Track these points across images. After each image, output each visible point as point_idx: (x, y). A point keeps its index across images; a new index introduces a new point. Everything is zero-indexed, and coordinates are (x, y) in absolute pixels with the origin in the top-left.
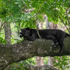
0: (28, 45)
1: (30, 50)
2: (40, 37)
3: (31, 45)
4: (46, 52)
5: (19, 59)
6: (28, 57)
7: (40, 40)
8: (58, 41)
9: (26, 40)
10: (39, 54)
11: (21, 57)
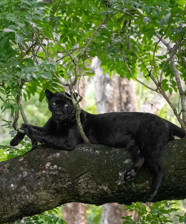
0: (48, 165)
1: (52, 182)
2: (85, 138)
3: (55, 166)
4: (105, 188)
5: (17, 211)
6: (46, 204)
7: (85, 149)
8: (142, 155)
9: (41, 150)
10: (84, 197)
11: (24, 205)
